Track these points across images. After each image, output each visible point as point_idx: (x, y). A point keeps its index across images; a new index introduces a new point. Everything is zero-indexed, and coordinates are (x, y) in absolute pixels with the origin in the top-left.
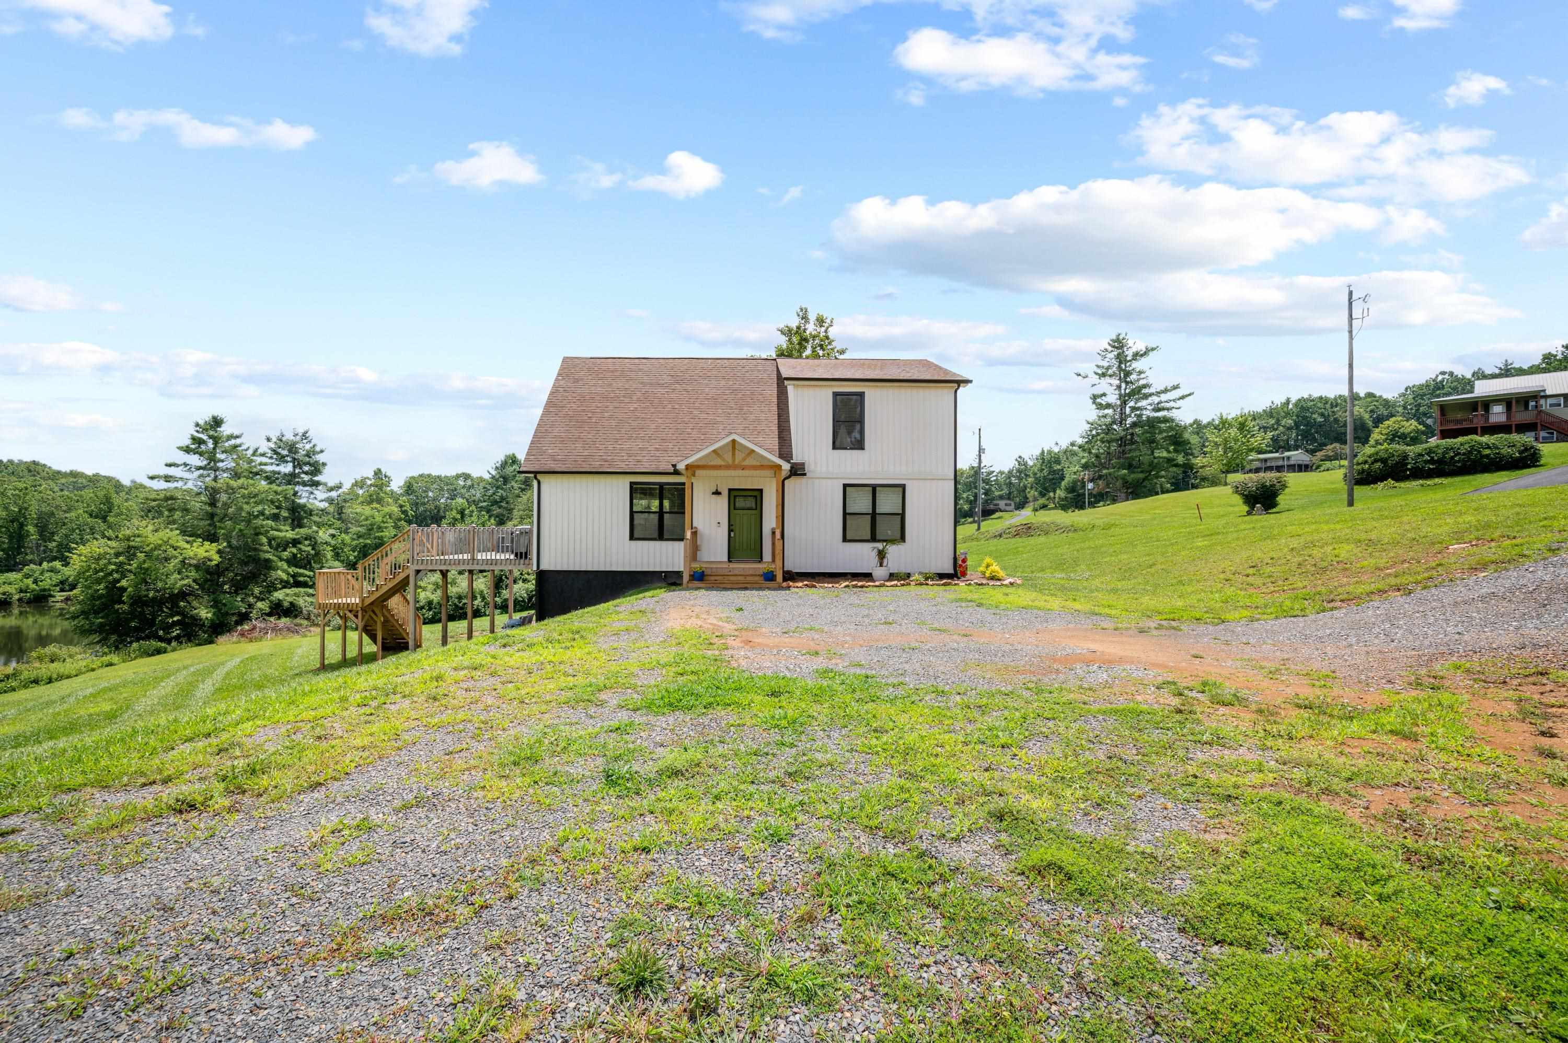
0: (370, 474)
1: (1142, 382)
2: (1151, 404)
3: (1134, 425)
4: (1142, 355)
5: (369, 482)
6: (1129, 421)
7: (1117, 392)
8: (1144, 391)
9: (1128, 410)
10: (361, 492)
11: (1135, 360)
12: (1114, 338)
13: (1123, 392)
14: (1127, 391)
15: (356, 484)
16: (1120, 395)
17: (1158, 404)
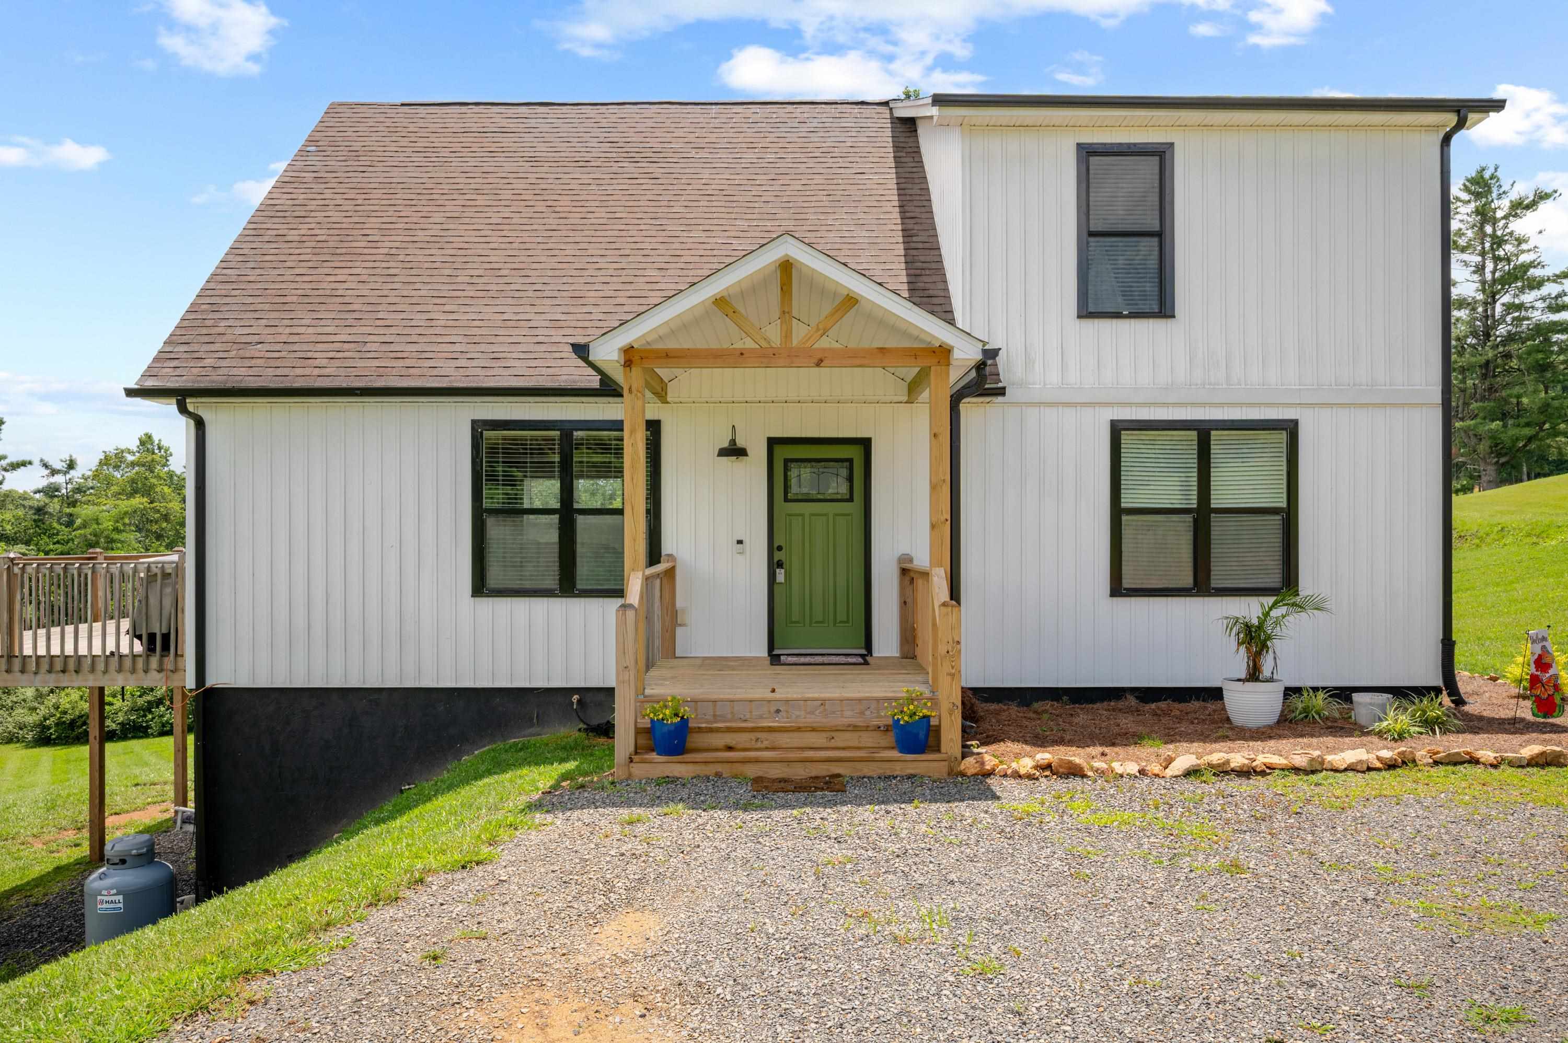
0: (134, 445)
1: (1524, 258)
2: (1543, 299)
3: (1510, 338)
4: (1528, 207)
5: (130, 458)
6: (1502, 330)
7: (1476, 277)
8: (1532, 272)
9: (1499, 309)
10: (117, 475)
11: (1516, 215)
12: (1473, 173)
13: (1489, 276)
14: (1497, 275)
15: (105, 461)
16: (1483, 282)
17: (1556, 297)
